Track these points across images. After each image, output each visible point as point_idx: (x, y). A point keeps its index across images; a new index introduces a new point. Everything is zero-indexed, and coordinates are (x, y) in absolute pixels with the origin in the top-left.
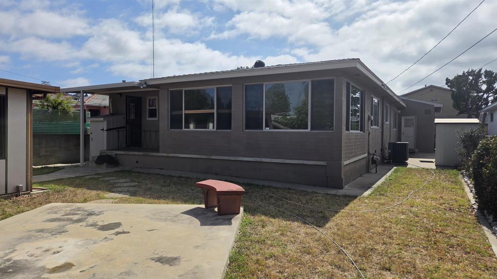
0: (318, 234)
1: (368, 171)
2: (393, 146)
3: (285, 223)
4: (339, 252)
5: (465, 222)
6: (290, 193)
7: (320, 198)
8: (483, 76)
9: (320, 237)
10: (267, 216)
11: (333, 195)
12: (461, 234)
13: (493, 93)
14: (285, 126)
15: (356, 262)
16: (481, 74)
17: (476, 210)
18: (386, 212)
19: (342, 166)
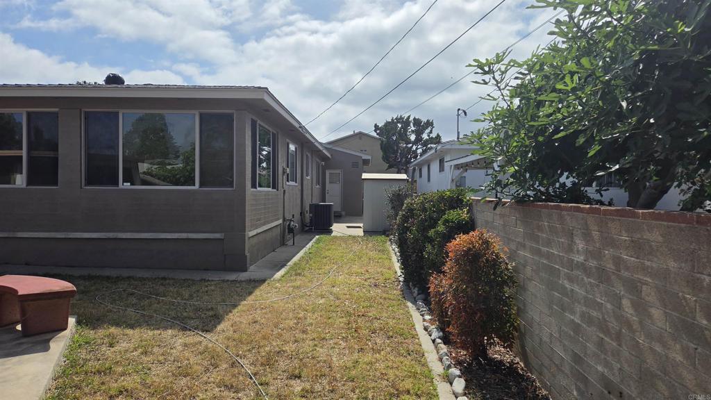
0: (204, 344)
1: (283, 243)
2: (314, 208)
3: (151, 333)
4: (233, 365)
5: (390, 299)
6: (165, 285)
7: (213, 288)
8: (412, 125)
9: (206, 347)
10: (120, 326)
11: (231, 281)
12: (385, 315)
13: (422, 144)
14: (164, 181)
15: (255, 374)
16: (410, 122)
17: (401, 283)
18: (301, 297)
19: (247, 238)
